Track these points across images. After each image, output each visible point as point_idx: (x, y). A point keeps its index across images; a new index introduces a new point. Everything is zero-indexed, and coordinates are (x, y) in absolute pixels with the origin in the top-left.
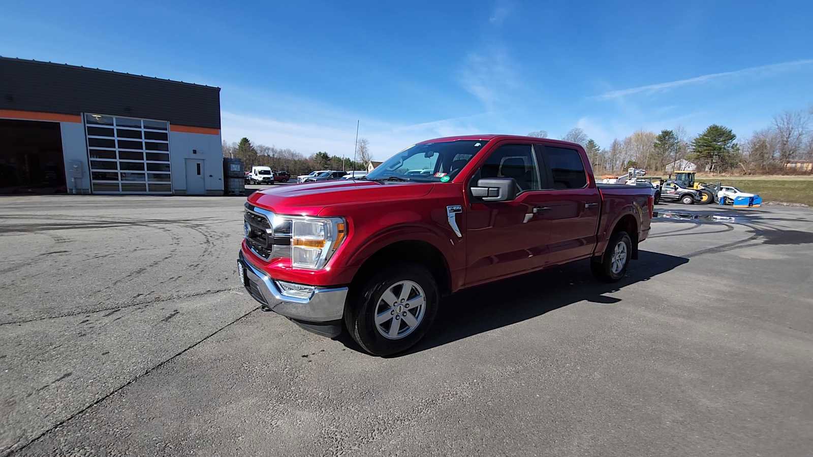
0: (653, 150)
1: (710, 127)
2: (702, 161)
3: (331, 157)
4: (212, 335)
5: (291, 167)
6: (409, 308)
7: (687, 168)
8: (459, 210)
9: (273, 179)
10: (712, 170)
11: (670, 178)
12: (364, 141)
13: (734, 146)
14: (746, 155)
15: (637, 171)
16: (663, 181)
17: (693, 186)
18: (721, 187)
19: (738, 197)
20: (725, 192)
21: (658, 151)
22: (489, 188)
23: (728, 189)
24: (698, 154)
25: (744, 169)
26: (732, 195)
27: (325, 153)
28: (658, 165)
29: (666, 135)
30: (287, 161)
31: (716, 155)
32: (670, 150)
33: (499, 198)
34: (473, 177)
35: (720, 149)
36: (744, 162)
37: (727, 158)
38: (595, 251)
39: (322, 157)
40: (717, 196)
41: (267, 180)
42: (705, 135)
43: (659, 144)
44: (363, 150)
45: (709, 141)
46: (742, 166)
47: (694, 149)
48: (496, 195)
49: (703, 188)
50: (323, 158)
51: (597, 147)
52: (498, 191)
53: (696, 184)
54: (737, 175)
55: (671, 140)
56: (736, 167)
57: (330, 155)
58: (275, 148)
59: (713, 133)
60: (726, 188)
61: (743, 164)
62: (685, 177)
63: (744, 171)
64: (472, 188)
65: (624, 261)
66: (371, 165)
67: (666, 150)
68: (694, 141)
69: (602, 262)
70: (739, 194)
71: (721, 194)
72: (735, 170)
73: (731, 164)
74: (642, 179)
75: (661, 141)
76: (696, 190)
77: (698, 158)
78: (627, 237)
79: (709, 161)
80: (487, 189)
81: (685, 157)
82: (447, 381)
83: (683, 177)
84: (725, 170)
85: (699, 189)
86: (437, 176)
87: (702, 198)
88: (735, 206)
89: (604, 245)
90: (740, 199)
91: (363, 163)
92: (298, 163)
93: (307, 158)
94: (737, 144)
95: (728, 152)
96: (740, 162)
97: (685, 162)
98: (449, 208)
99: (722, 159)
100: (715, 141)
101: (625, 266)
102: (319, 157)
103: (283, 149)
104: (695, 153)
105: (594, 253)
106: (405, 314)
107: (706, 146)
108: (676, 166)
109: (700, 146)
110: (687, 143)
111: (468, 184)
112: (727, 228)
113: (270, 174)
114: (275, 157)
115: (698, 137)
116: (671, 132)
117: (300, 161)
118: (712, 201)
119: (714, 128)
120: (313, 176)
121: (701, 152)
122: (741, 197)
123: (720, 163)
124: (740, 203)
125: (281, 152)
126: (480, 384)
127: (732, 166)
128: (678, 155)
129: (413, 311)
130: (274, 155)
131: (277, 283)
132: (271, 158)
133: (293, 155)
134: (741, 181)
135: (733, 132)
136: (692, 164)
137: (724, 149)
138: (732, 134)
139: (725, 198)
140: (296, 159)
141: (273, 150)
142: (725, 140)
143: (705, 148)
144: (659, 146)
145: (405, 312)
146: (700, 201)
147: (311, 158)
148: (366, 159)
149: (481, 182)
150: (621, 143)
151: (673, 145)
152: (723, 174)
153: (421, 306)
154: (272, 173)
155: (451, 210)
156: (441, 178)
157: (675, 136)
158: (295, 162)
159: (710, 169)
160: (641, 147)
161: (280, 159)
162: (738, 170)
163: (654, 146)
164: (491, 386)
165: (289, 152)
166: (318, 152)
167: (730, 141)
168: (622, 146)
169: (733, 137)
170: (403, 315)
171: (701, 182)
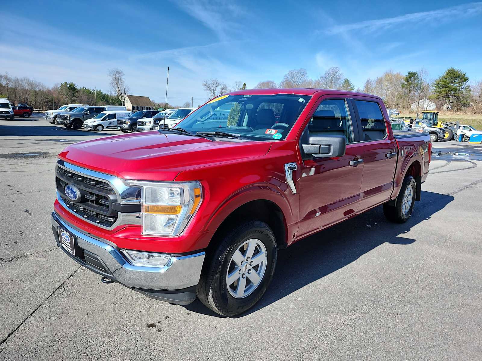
0: (400, 89)
1: (449, 71)
2: (441, 100)
3: (79, 88)
4: (32, 313)
5: (31, 99)
6: (253, 266)
7: (429, 107)
8: (295, 168)
9: (13, 113)
10: (449, 109)
11: (418, 117)
12: (118, 73)
13: (467, 88)
14: (476, 95)
15: (392, 111)
16: (413, 120)
17: (436, 125)
18: (460, 125)
19: (474, 135)
20: (462, 130)
21: (405, 91)
22: (320, 145)
23: (464, 127)
24: (438, 94)
25: (475, 108)
26: (469, 134)
27: (72, 84)
28: (405, 104)
29: (412, 76)
30: (26, 92)
31: (452, 95)
32: (415, 90)
33: (330, 154)
34: (303, 133)
35: (456, 90)
36: (475, 102)
37: (461, 98)
38: (391, 197)
39: (69, 88)
40: (456, 134)
41: (5, 115)
42: (444, 77)
43: (406, 85)
44: (117, 81)
45: (447, 83)
46: (473, 105)
47: (434, 90)
48: (327, 152)
49: (445, 126)
50: (70, 90)
51: (352, 86)
52: (329, 148)
53: (439, 123)
54: (468, 114)
55: (416, 81)
56: (469, 107)
57: (78, 86)
58: (9, 76)
59: (450, 76)
60: (463, 126)
61: (474, 104)
62: (431, 117)
63: (475, 110)
64: (303, 145)
65: (410, 203)
66: (127, 99)
67: (411, 90)
68: (435, 83)
69: (395, 206)
70: (473, 132)
71: (459, 132)
72: (468, 109)
73: (464, 104)
74: (396, 118)
75: (407, 81)
76: (441, 129)
77: (438, 98)
78: (413, 181)
79: (447, 101)
80: (319, 146)
81: (427, 97)
82: (303, 336)
83: (429, 116)
84: (459, 109)
85: (442, 127)
86: (268, 133)
87: (444, 136)
88: (471, 143)
89: (398, 190)
90: (475, 136)
91: (118, 96)
92: (40, 94)
93: (50, 89)
94: (469, 86)
95: (462, 93)
96: (472, 101)
97: (427, 101)
98: (286, 166)
99: (457, 99)
100: (452, 82)
101: (411, 207)
102: (65, 87)
103: (19, 77)
104: (436, 94)
105: (390, 198)
106: (250, 272)
107: (445, 87)
108: (419, 105)
109: (439, 87)
110: (428, 84)
111: (300, 142)
112: (472, 165)
113: (8, 107)
114: (10, 86)
115: (438, 79)
116: (416, 73)
117: (42, 92)
118: (452, 138)
119: (451, 70)
120: (65, 110)
121: (440, 93)
122: (475, 135)
123: (455, 103)
124: (475, 140)
125: (16, 81)
126: (332, 334)
127: (465, 105)
128: (421, 94)
129: (256, 268)
130: (7, 84)
131: (124, 252)
132: (4, 87)
133: (32, 84)
134: (474, 120)
135: (467, 75)
136: (433, 103)
137: (459, 90)
138: (466, 77)
139: (463, 135)
140: (37, 89)
141: (6, 78)
142: (460, 82)
143: (444, 89)
144: (406, 86)
145: (250, 270)
146: (443, 138)
147: (55, 89)
148: (122, 92)
149: (312, 139)
150: (374, 82)
151: (417, 85)
152: (458, 113)
153: (262, 263)
154: (11, 106)
155: (289, 168)
156: (273, 135)
157: (419, 77)
158: (36, 93)
159: (448, 108)
160: (390, 87)
161: (16, 89)
162: (470, 109)
163: (402, 86)
164: (342, 336)
165: (27, 81)
166: (63, 83)
167: (464, 83)
168: (374, 85)
169: (466, 80)
170: (248, 273)
171: (443, 121)
